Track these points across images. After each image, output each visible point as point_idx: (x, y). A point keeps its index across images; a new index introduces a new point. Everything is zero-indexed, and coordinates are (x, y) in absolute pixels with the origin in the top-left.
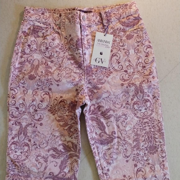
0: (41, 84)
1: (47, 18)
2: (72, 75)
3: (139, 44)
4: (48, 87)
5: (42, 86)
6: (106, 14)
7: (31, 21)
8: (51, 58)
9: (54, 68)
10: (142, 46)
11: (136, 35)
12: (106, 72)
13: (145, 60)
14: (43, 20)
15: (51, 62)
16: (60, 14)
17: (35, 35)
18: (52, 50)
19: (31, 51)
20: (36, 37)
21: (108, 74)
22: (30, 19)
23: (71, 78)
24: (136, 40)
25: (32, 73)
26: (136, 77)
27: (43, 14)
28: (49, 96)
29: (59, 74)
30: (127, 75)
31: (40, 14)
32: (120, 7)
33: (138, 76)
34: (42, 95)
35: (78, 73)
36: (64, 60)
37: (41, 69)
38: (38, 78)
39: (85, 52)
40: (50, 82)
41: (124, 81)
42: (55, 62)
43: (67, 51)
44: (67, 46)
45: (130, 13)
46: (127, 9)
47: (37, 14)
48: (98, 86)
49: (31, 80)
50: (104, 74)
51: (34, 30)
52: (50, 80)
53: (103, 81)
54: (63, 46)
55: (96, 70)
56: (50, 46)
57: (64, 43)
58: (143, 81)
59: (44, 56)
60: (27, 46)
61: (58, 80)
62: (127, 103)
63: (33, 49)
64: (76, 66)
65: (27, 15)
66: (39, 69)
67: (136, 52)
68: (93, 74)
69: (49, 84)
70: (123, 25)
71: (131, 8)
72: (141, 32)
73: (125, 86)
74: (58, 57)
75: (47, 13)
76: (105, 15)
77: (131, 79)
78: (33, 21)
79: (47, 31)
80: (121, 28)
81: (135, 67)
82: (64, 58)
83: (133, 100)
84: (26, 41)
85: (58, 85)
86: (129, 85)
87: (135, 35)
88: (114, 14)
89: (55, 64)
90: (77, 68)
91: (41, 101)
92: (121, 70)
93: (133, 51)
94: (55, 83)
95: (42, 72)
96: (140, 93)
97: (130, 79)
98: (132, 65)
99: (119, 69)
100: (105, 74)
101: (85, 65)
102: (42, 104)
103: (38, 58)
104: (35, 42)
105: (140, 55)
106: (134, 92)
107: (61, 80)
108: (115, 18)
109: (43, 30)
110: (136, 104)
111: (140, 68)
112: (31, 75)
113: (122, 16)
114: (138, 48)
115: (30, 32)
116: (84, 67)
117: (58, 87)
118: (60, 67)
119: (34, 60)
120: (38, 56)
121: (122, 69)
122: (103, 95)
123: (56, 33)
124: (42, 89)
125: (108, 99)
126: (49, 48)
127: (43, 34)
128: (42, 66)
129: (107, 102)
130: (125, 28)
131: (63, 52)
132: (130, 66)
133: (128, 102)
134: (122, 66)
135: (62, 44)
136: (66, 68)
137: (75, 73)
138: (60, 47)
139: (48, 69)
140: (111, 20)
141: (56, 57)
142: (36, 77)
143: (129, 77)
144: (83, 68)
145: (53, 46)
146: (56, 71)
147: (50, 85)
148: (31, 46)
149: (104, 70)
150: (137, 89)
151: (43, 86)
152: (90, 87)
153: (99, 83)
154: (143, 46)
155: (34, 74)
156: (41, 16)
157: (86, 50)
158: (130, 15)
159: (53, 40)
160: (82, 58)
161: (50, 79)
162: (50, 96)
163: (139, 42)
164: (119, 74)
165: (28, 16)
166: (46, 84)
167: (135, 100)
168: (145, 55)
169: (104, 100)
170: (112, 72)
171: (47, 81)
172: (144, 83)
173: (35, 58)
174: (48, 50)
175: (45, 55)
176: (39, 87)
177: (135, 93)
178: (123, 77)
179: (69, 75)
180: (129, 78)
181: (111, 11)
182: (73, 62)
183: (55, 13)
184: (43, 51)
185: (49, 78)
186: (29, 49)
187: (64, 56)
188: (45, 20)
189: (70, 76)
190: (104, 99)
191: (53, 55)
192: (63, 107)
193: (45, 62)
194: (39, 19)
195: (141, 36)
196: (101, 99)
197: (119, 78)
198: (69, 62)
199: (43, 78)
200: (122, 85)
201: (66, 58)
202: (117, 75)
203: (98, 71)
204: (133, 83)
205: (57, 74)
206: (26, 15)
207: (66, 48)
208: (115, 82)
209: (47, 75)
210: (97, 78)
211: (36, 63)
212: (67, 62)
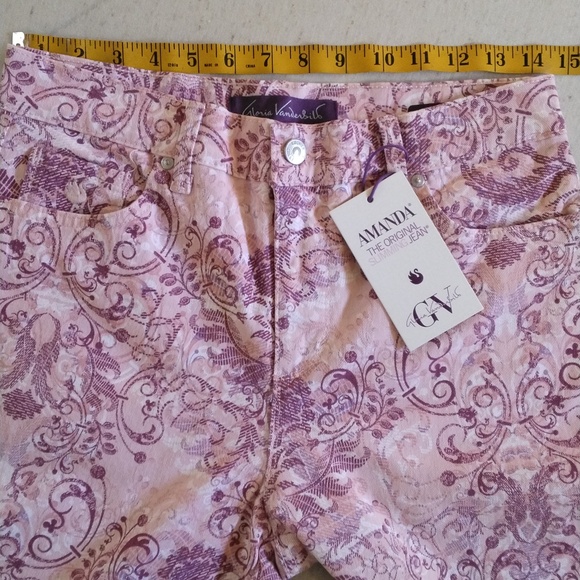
0: (60, 444)
1: (116, 118)
2: (212, 417)
3: (543, 290)
4: (93, 460)
5: (61, 451)
6: (404, 135)
7: (37, 122)
8: (117, 319)
9: (130, 369)
10: (557, 301)
11: (536, 245)
12: (372, 410)
13: (563, 368)
14: (96, 126)
15: (115, 334)
16: (179, 110)
17: (49, 195)
18: (124, 280)
19: (26, 272)
20: (54, 205)
21: (384, 418)
22: (32, 114)
23: (204, 433)
24: (536, 272)
25: (24, 384)
26: (514, 445)
27: (95, 94)
28: (90, 504)
29: (153, 404)
30: (472, 433)
31: (84, 96)
32: (474, 104)
33: (526, 443)
34: (56, 497)
35: (239, 409)
36: (180, 334)
37: (68, 365)
38: (48, 412)
39: (284, 313)
40: (104, 440)
41: (458, 461)
42: (137, 341)
43: (198, 294)
44: (198, 270)
45: (519, 137)
46: (508, 115)
47: (66, 91)
48: (336, 475)
49: (15, 418)
50: (361, 419)
51: (43, 171)
52: (104, 430)
53: (356, 453)
54: (178, 264)
55: (326, 397)
56: (116, 260)
57: (186, 252)
58: (552, 469)
59: (84, 305)
60: (8, 250)
61: (142, 431)
62: (467, 556)
63: (35, 266)
64: (231, 372)
65: (17, 89)
66: (58, 367)
67: (526, 324)
68: (310, 416)
69: (100, 448)
70: (481, 193)
71: (529, 113)
72: (559, 234)
73: (463, 484)
74: (151, 319)
75: (119, 95)
76: (400, 138)
77: (490, 452)
78: (46, 124)
79: (111, 180)
80: (471, 206)
81: (513, 397)
82: (181, 326)
83: (494, 547)
84: (6, 223)
85: (140, 458)
86: (480, 483)
87: (532, 246)
88: (443, 133)
89: (135, 349)
90: (238, 380)
91: (46, 524)
92: (443, 405)
93: (513, 319)
94: (125, 448)
95: (70, 385)
96: (529, 519)
97: (483, 452)
98: (500, 386)
99: (434, 400)
100: (366, 419)
101: (278, 373)
102: (53, 540)
103: (54, 307)
104: (47, 233)
105: (545, 344)
106: (501, 512)
107: (155, 435)
108: (444, 154)
109: (92, 173)
110: (508, 563)
111: (534, 405)
112: (18, 391)
113: (480, 151)
114: (536, 307)
115: (27, 177)
116: (272, 384)
117: (140, 466)
118: (159, 366)
119: (36, 316)
120: (58, 301)
121: (448, 403)
122: (363, 521)
123: (152, 201)
124: (61, 465)
125: (383, 542)
126: (114, 268)
127: (89, 193)
128: (72, 351)
129: (380, 557)
130: (490, 207)
131: (177, 298)
132: (490, 391)
133: (470, 552)
134: (451, 385)
135: (176, 258)
136: (185, 376)
137: (227, 406)
138: (165, 269)
139: (102, 373)
140: (427, 162)
141: (144, 315)
142: (38, 409)
143: (479, 444)
144: (268, 387)
145: (132, 263)
146: (137, 386)
147: (104, 455)
148: (28, 251)
149: (366, 400)
150: (518, 503)
151: (65, 455)
152: (296, 483)
153: (338, 463)
154: (562, 300)
155: (33, 388)
156: (85, 106)
157: (291, 303)
158: (520, 146)
159: (134, 232)
160: (269, 343)
161: (108, 425)
162: (92, 504)
163: (545, 284)
164: (437, 423)
165: (20, 98)
166: (85, 447)
167: (504, 544)
168: (568, 343)
169: (368, 546)
170: (401, 414)
171: (91, 431)
172: (554, 477)
173: (39, 307)
174: (106, 281)
175: (91, 302)
176: (46, 456)
177: (509, 518)
178: (450, 439)
179: (199, 416)
180: (483, 448)
181: (429, 117)
182: (219, 352)
183: (157, 101)
184: (80, 278)
185: (102, 422)
186: (15, 263)
187: (178, 316)
188: (104, 129)
189: (203, 422)
190: (365, 542)
191: (126, 303)
192: (135, 571)
193: (85, 333)
194: (76, 118)
195: (560, 254)
196: (354, 542)
197: (432, 445)
198: (202, 347)
199: (73, 419)
200: (449, 479)
201: (187, 326)
202: (423, 430)
203: (336, 405)
204: (502, 475)
205: (143, 403)
206: (11, 93)
207: (191, 277)
208: (412, 463)
209: (94, 401)
210: (329, 436)
211: (43, 333)
212: (194, 348)
